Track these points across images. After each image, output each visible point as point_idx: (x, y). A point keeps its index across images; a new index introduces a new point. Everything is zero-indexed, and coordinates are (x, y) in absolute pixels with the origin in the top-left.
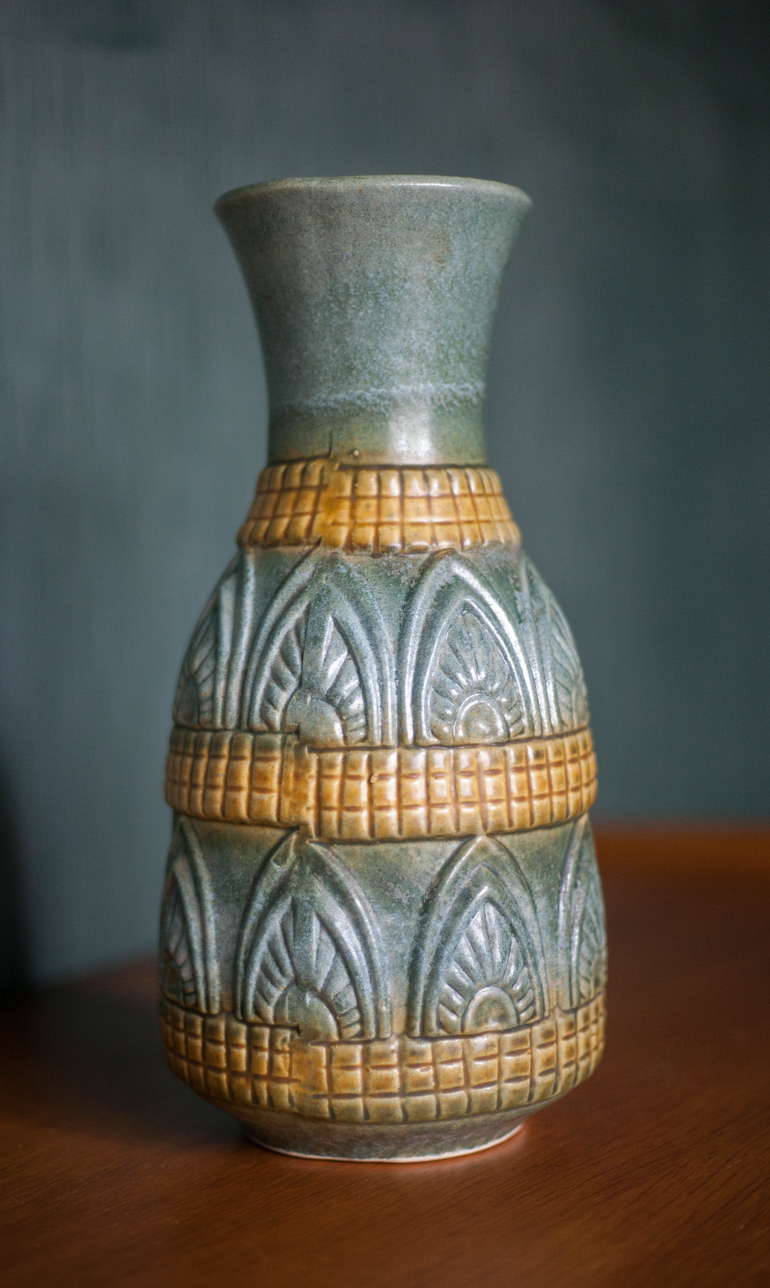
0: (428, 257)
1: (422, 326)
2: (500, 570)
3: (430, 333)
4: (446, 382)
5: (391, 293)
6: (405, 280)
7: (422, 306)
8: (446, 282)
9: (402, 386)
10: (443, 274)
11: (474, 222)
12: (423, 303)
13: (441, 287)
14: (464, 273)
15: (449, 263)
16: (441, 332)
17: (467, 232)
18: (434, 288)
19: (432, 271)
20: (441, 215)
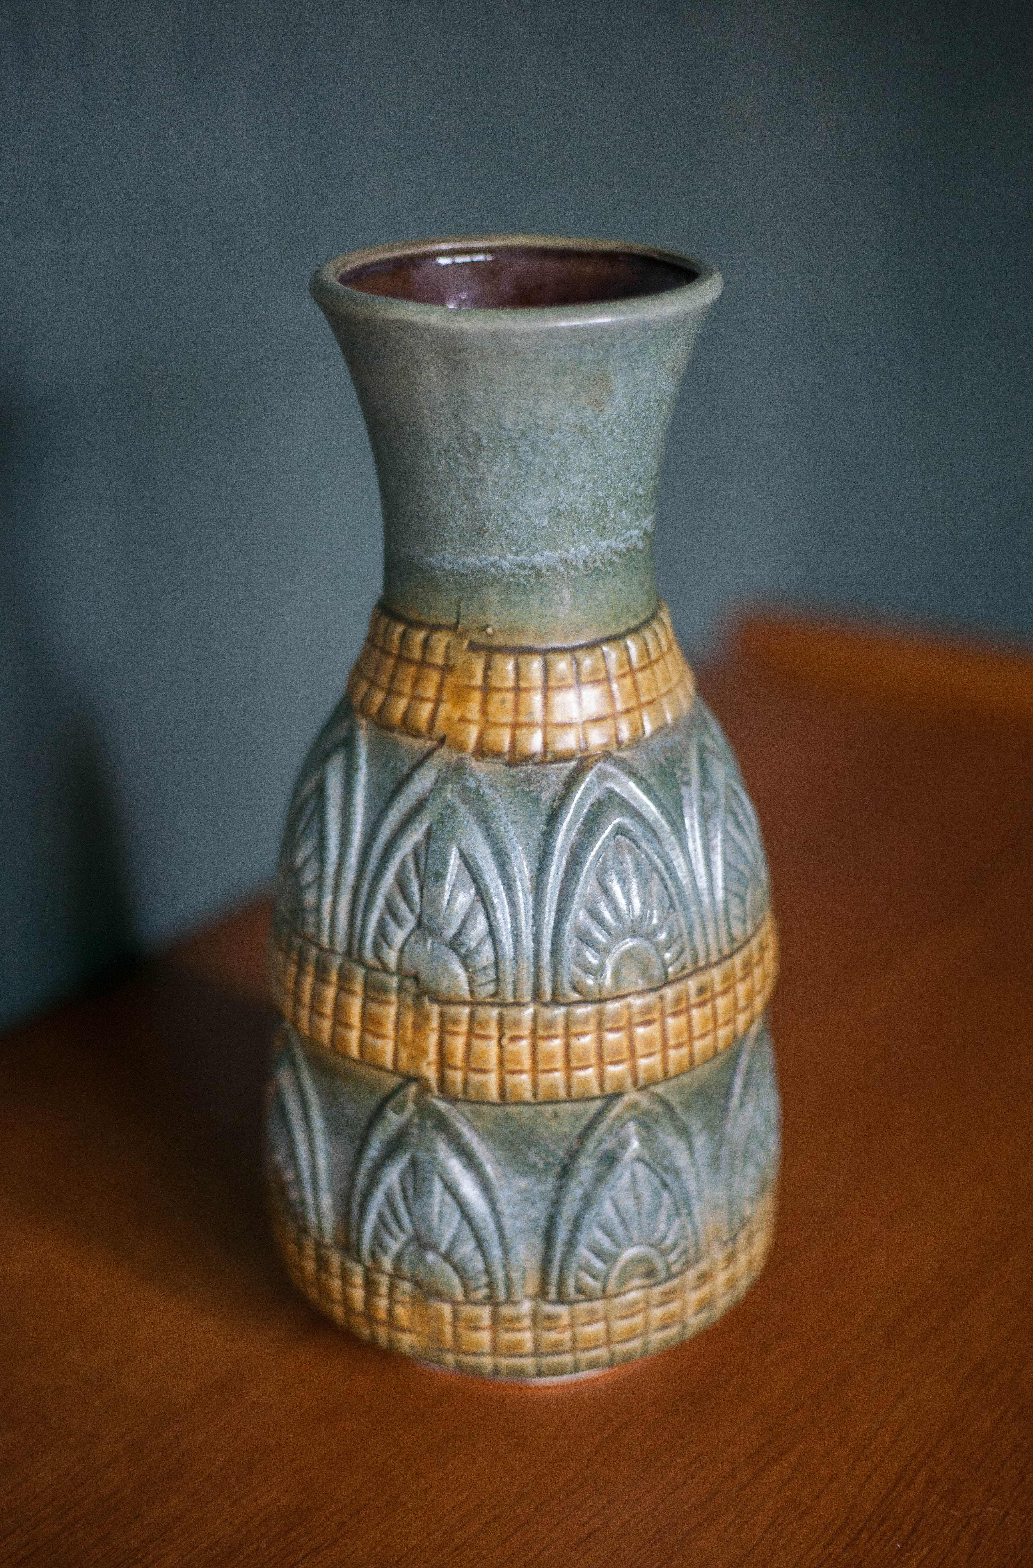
0: (582, 401)
1: (573, 480)
2: (665, 764)
3: (584, 487)
4: (603, 540)
5: (534, 446)
6: (552, 431)
7: (573, 458)
8: (605, 426)
9: (548, 553)
10: (601, 418)
11: (642, 352)
12: (574, 455)
13: (598, 434)
14: (629, 410)
15: (609, 404)
16: (598, 484)
17: (633, 365)
18: (589, 436)
19: (587, 417)
20: (598, 354)
